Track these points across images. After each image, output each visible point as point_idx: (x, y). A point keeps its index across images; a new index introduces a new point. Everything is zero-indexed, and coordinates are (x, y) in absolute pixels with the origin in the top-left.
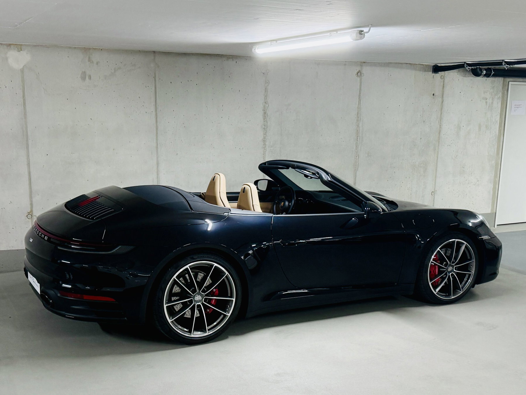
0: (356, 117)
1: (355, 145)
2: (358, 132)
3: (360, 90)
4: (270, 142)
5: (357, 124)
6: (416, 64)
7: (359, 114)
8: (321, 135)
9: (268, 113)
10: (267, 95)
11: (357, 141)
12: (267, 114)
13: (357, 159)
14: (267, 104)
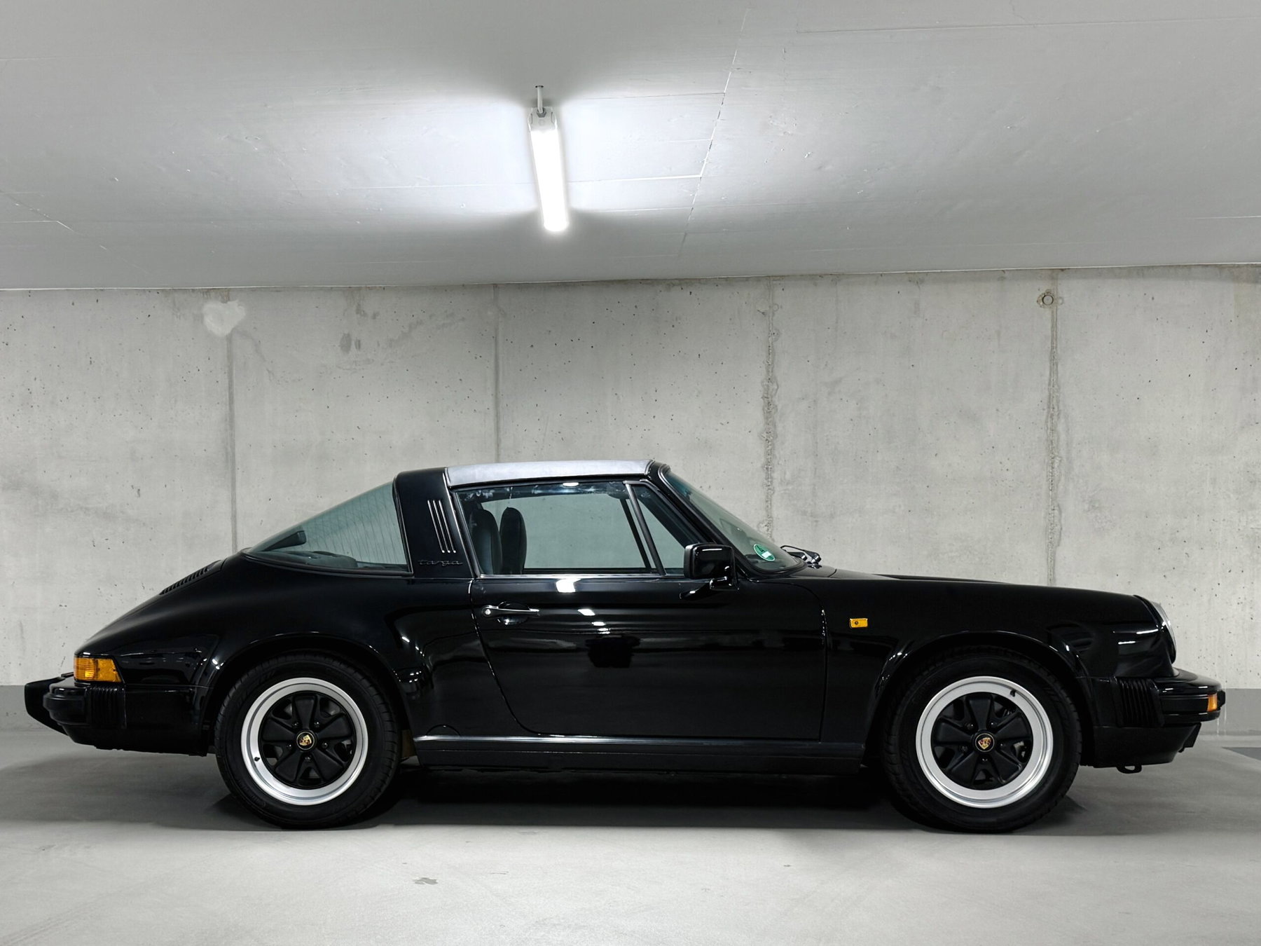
0: (1045, 408)
1: (1048, 480)
2: (1054, 445)
3: (1054, 338)
4: (785, 473)
5: (1049, 424)
6: (1239, 266)
7: (1055, 401)
8: (936, 455)
9: (777, 403)
10: (773, 363)
11: (1053, 468)
12: (776, 406)
13: (1054, 517)
14: (775, 384)
